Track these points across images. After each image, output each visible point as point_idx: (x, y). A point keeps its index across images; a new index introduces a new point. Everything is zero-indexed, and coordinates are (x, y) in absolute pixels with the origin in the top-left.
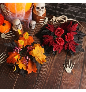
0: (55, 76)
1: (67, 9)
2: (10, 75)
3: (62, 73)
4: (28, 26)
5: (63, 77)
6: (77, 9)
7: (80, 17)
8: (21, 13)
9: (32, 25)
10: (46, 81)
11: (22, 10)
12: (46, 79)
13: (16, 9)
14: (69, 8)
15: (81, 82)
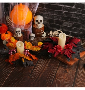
0: (49, 73)
1: (63, 25)
2: (4, 70)
3: (56, 71)
4: (28, 37)
5: (57, 74)
6: (70, 23)
7: (74, 32)
8: (22, 23)
9: (31, 36)
10: (39, 76)
11: (23, 20)
12: (40, 75)
13: (18, 18)
14: (64, 24)
15: (75, 79)
